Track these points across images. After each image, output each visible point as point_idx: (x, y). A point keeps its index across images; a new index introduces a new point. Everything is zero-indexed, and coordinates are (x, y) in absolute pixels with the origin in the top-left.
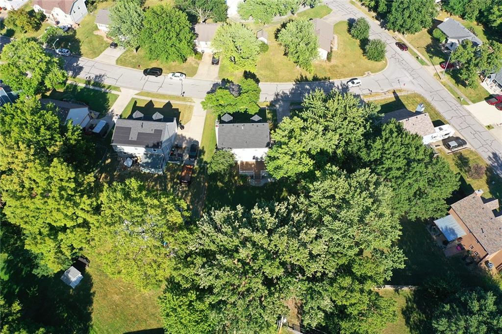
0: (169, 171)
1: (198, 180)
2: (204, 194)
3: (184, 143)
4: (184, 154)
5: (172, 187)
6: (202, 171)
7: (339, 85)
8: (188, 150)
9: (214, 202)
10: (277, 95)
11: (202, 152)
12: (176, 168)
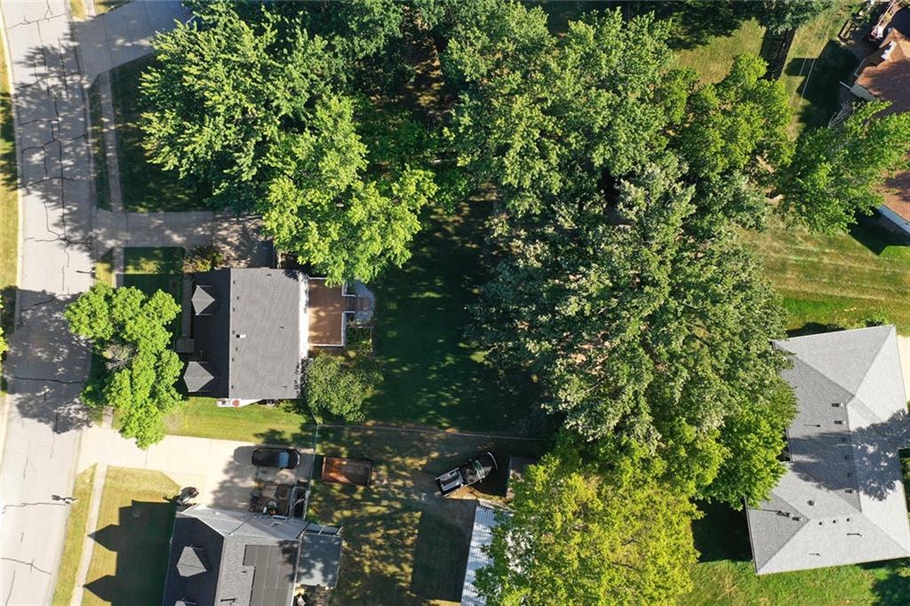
1: (357, 443)
10: (68, 242)
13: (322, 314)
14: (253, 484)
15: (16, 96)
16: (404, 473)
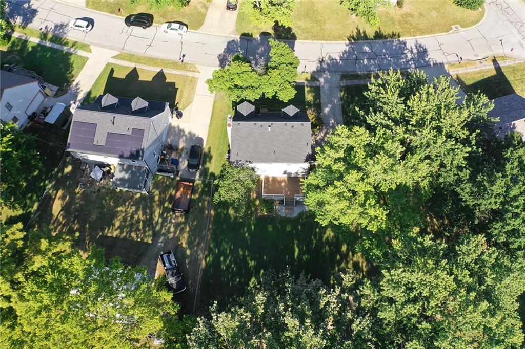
0: (157, 189)
1: (200, 204)
2: (209, 230)
3: (181, 140)
4: (181, 160)
5: (161, 216)
6: (206, 189)
7: (414, 47)
8: (187, 153)
9: (224, 243)
10: (322, 62)
11: (208, 157)
12: (168, 183)
13: (283, 184)
14: (181, 147)
15: (399, 41)
16: (178, 232)
